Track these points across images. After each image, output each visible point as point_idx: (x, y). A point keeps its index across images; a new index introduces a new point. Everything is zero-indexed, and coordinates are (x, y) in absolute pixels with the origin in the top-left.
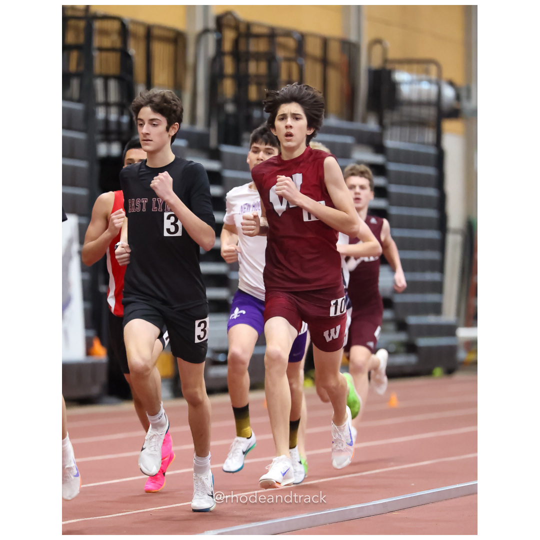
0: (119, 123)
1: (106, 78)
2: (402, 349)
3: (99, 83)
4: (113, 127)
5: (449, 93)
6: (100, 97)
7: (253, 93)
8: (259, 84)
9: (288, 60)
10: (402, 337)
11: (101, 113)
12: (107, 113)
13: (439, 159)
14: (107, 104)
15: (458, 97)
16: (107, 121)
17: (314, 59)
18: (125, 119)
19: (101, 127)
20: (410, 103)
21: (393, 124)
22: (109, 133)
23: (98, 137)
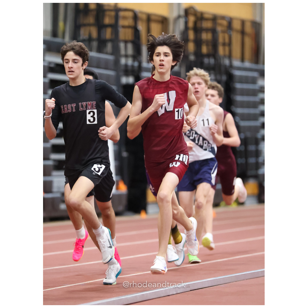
0: (133, 66)
1: (126, 42)
3: (122, 45)
4: (130, 68)
6: (123, 52)
7: (204, 50)
8: (207, 45)
9: (223, 32)
11: (123, 61)
12: (126, 61)
14: (126, 56)
16: (126, 65)
17: (237, 31)
18: (136, 64)
19: (123, 68)
22: (127, 71)
23: (121, 73)
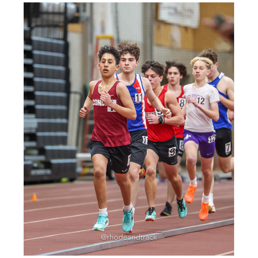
2: (42, 166)
5: (72, 7)
10: (42, 158)
13: (66, 48)
15: (78, 10)
20: (48, 13)
21: (37, 26)
